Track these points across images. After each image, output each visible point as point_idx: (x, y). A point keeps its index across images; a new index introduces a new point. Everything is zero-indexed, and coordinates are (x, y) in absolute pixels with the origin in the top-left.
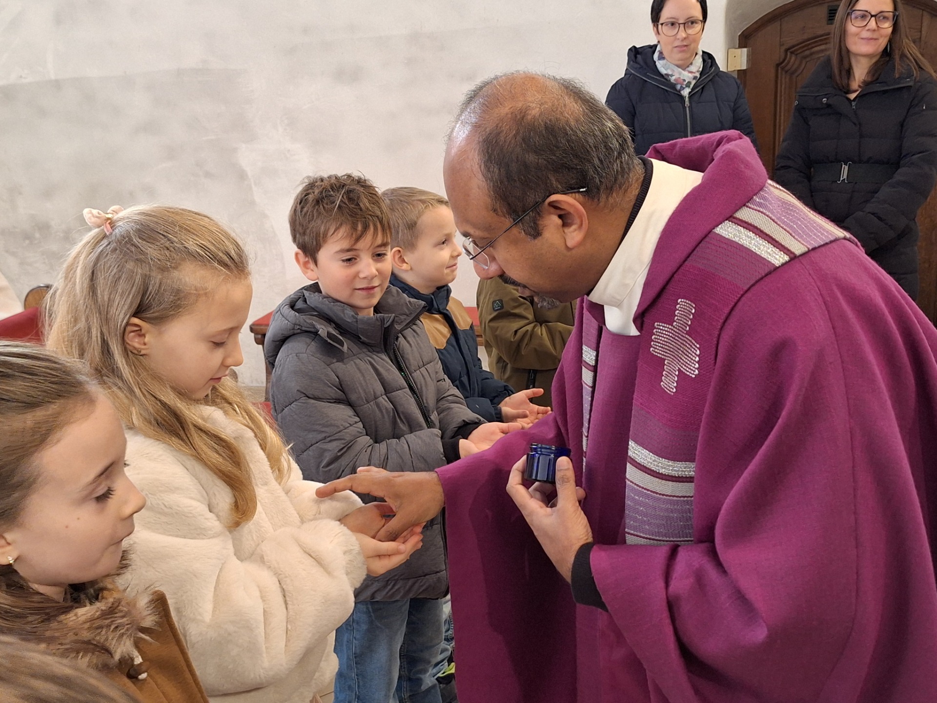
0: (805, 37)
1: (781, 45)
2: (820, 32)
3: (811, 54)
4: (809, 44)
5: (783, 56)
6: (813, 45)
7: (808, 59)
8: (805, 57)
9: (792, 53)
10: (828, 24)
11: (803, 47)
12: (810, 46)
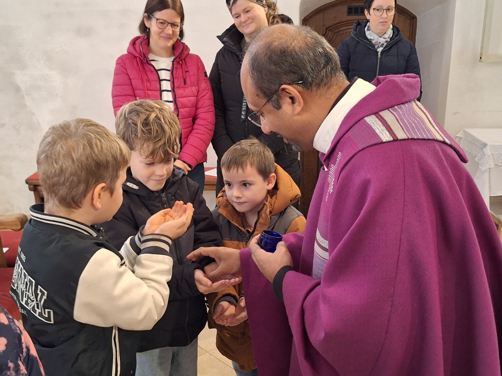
0: (336, 22)
1: (324, 25)
2: (344, 20)
3: (339, 31)
4: (339, 26)
5: (325, 32)
6: (340, 26)
7: (338, 34)
8: (336, 33)
9: (329, 30)
10: (348, 15)
11: (335, 27)
12: (339, 27)
